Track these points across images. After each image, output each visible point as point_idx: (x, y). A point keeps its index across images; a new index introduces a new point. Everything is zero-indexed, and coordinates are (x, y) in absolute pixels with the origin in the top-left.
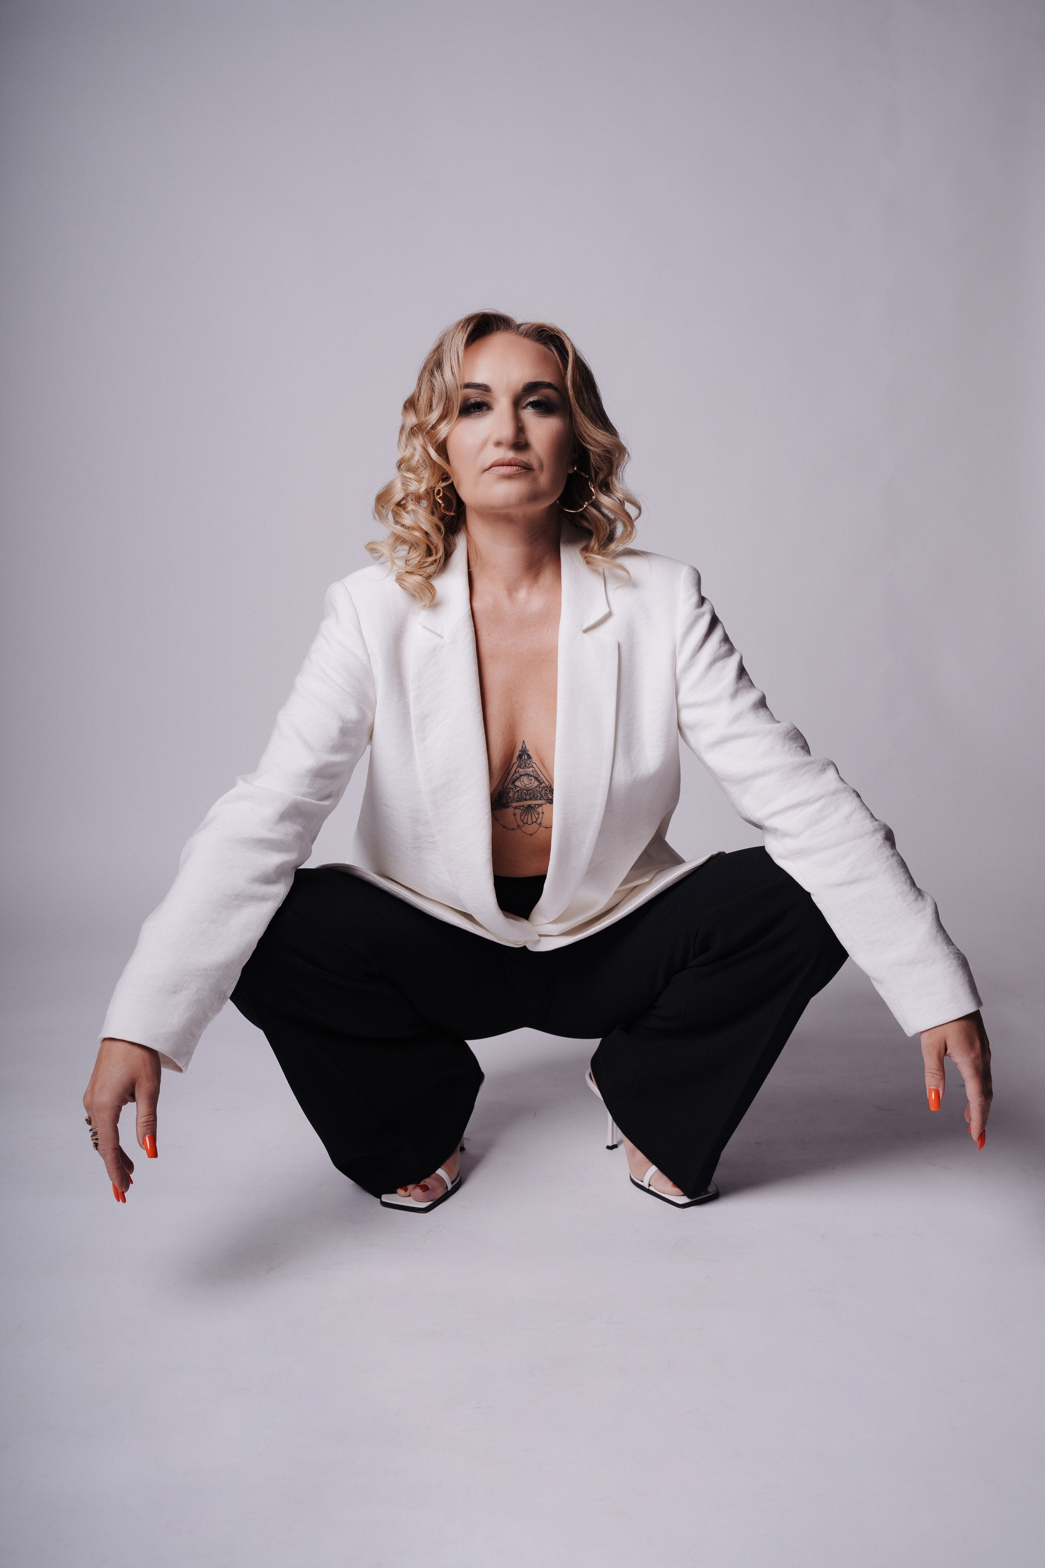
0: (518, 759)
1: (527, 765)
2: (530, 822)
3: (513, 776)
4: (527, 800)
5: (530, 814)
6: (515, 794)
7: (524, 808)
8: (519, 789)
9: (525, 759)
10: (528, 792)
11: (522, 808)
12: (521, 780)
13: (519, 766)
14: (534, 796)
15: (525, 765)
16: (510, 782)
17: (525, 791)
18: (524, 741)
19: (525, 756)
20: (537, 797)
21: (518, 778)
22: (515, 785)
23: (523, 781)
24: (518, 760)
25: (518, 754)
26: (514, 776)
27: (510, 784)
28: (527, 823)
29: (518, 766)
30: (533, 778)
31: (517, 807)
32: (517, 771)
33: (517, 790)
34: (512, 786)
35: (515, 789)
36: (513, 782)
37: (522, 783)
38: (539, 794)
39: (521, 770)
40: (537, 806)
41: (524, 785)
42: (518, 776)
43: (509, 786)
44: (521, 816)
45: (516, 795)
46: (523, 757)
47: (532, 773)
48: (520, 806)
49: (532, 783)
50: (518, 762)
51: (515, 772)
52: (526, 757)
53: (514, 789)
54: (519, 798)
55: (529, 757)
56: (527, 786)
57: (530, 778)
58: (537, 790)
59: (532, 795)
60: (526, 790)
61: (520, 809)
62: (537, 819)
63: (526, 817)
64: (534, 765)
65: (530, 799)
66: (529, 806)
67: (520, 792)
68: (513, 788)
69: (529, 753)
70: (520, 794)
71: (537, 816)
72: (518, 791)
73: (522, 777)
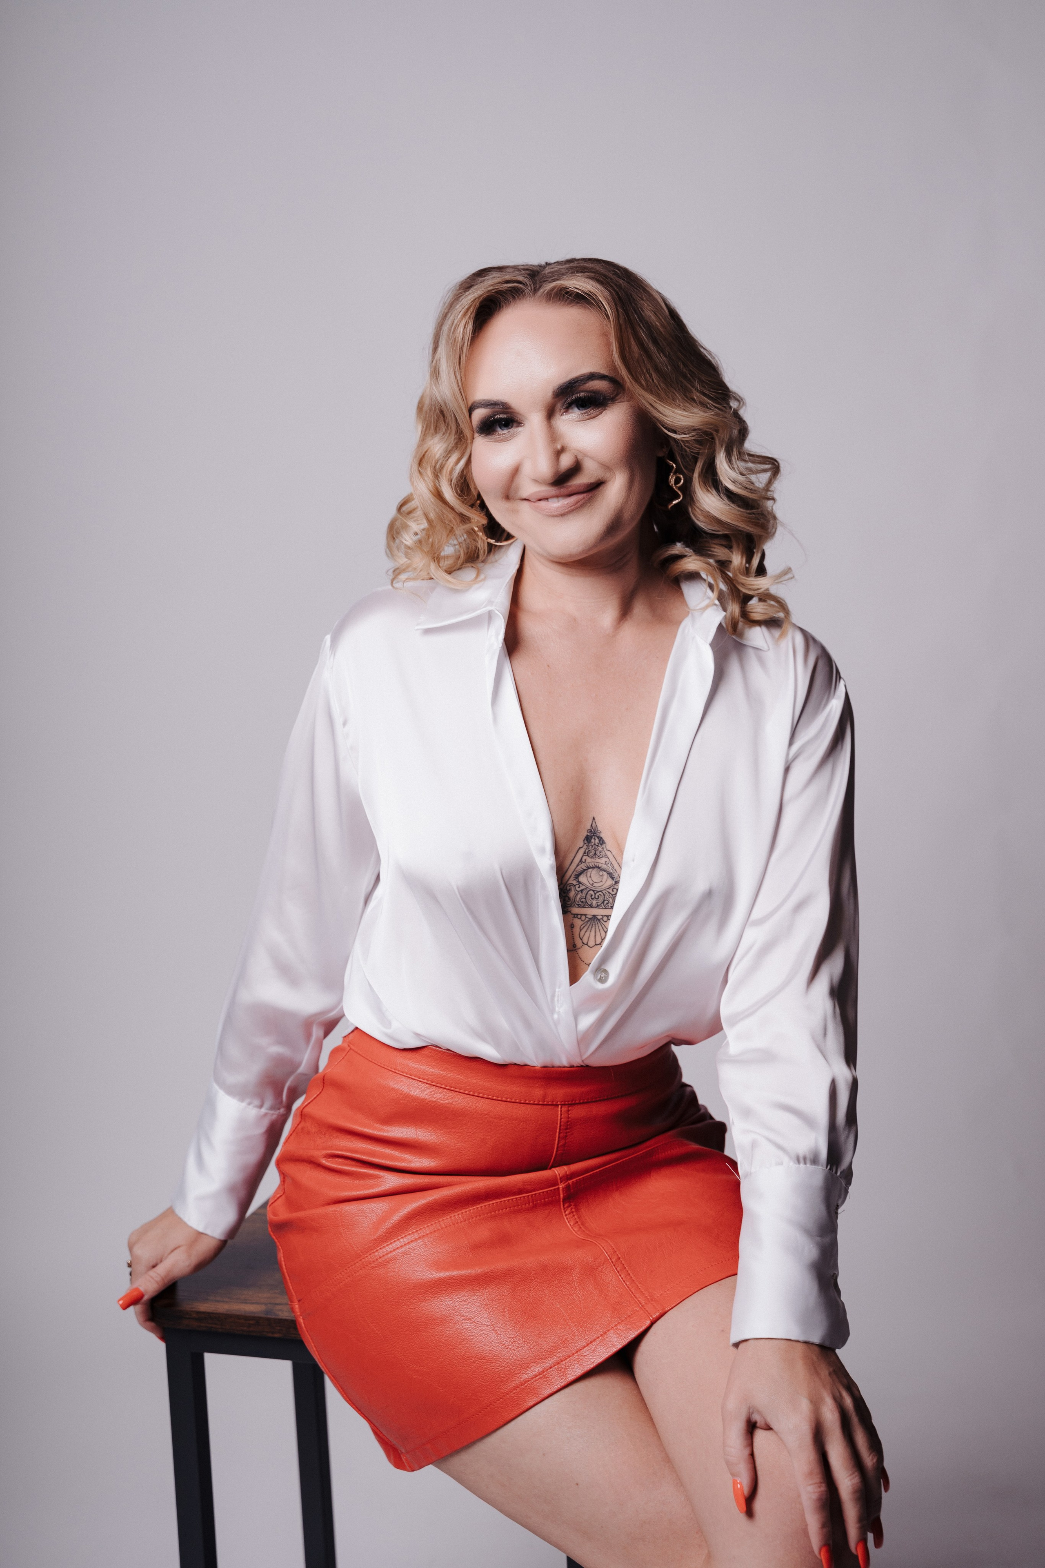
0: (586, 842)
1: (598, 853)
2: (591, 943)
3: (577, 866)
4: (592, 907)
5: (593, 929)
6: (577, 895)
7: (587, 919)
8: (584, 887)
9: (595, 844)
10: (595, 894)
11: (583, 917)
12: (589, 874)
13: (587, 853)
14: (603, 902)
15: (595, 854)
16: (573, 876)
17: (591, 892)
18: (594, 818)
19: (595, 839)
20: (607, 903)
21: (584, 870)
22: (578, 881)
23: (590, 877)
24: (584, 843)
25: (585, 835)
26: (579, 867)
27: (572, 878)
28: (587, 944)
29: (585, 853)
30: (605, 873)
31: (577, 915)
32: (583, 860)
33: (581, 888)
34: (575, 882)
35: (579, 887)
36: (577, 877)
37: (589, 879)
38: (611, 899)
39: (589, 860)
40: (605, 919)
41: (591, 882)
42: (585, 868)
43: (571, 881)
44: (581, 930)
45: (579, 896)
46: (593, 840)
47: (604, 866)
48: (582, 915)
49: (604, 880)
50: (585, 847)
51: (581, 861)
52: (597, 841)
53: (577, 886)
54: (582, 902)
55: (602, 841)
56: (595, 885)
57: (601, 873)
58: (609, 893)
59: (601, 899)
60: (593, 891)
61: (580, 918)
62: (602, 940)
63: (587, 934)
64: (608, 853)
65: (598, 906)
66: (594, 917)
67: (584, 892)
68: (575, 886)
69: (602, 835)
70: (584, 896)
71: (603, 934)
72: (582, 891)
73: (590, 870)
